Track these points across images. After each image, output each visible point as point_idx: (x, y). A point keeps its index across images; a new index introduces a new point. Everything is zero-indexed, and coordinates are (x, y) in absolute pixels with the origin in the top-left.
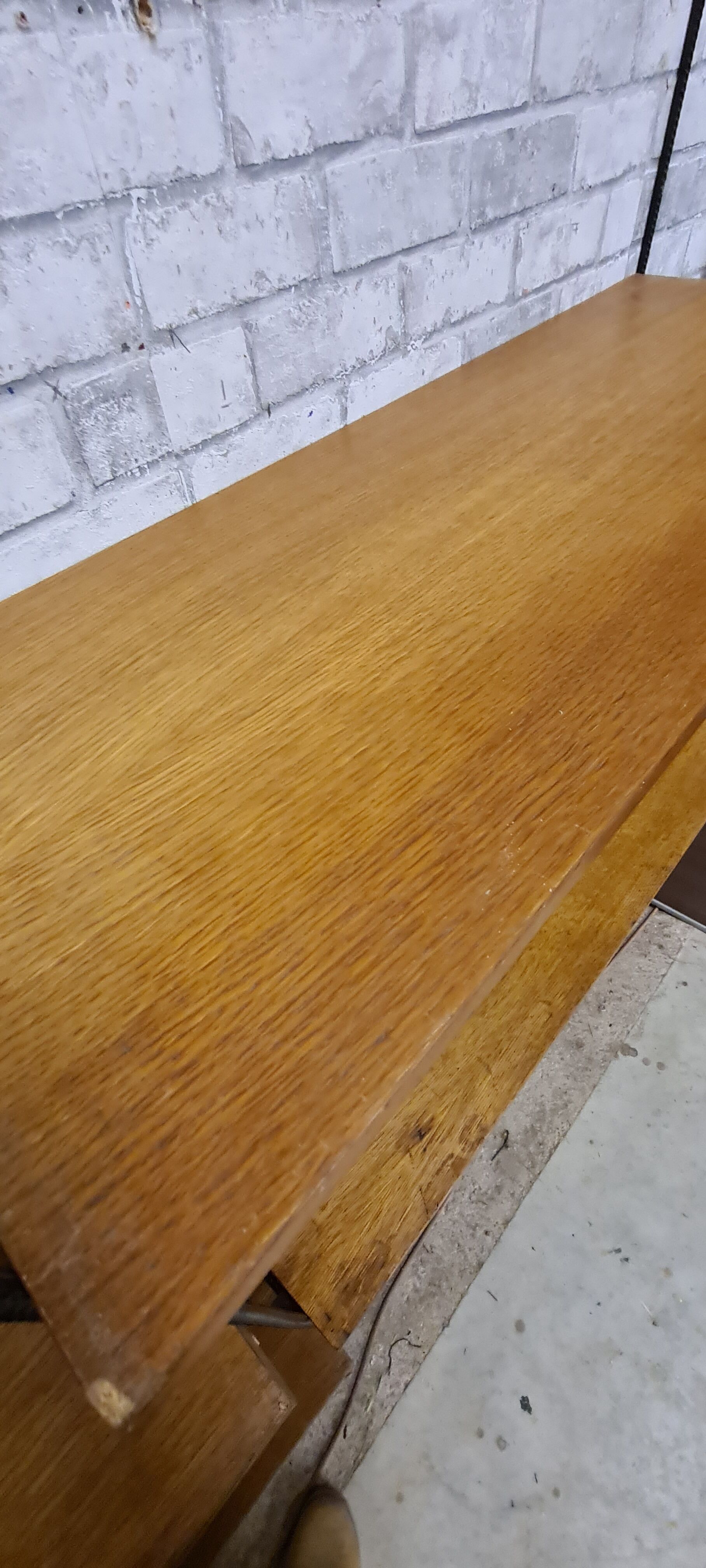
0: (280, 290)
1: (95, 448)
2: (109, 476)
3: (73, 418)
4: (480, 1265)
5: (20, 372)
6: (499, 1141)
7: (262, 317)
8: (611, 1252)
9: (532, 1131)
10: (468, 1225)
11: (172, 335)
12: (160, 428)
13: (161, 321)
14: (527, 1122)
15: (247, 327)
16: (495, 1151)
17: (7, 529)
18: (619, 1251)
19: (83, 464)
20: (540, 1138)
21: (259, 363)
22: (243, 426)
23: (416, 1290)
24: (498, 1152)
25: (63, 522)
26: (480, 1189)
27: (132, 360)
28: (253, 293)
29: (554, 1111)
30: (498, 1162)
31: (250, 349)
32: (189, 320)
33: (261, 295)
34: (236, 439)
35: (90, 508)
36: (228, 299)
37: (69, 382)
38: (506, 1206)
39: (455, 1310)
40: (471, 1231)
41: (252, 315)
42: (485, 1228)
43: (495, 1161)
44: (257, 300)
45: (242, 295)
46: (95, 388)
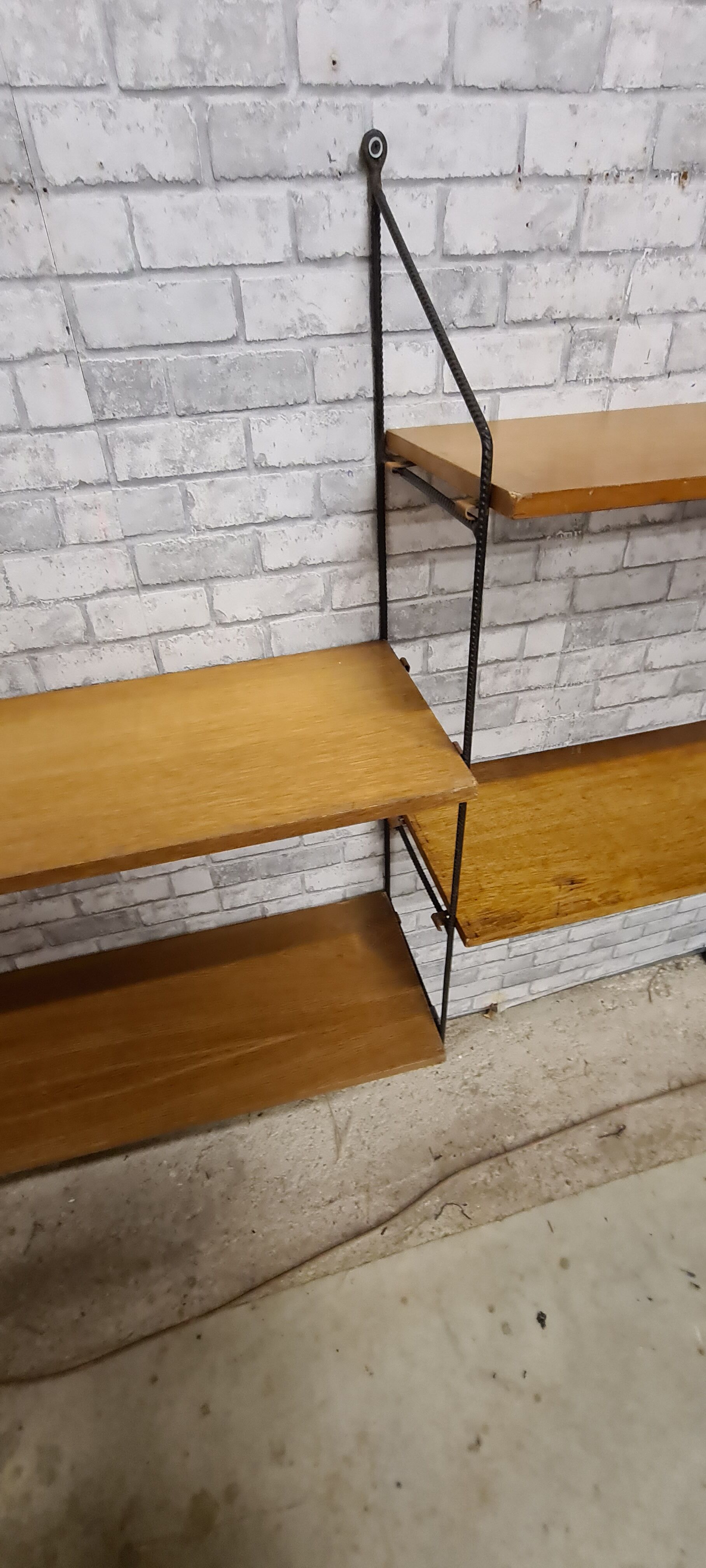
0: (701, 310)
1: (575, 361)
2: (575, 378)
3: (572, 343)
4: (551, 1200)
5: (562, 316)
6: (613, 1129)
7: (686, 322)
8: (682, 1270)
9: (649, 1139)
10: (553, 1168)
11: (635, 318)
12: (609, 362)
13: (632, 310)
14: (646, 1129)
15: (675, 325)
16: (606, 1133)
17: (521, 385)
18: (692, 1275)
19: (566, 367)
20: (654, 1147)
21: (674, 346)
22: (651, 378)
23: (485, 1182)
24: (607, 1136)
25: (544, 393)
26: (577, 1150)
27: (611, 325)
28: (685, 308)
29: (680, 1137)
30: (604, 1142)
31: (672, 337)
32: (647, 313)
33: (690, 310)
34: (645, 384)
35: (559, 391)
36: (671, 308)
37: (580, 327)
38: (595, 1175)
39: (511, 1215)
40: (553, 1174)
41: (681, 320)
42: (568, 1178)
43: (601, 1140)
44: (686, 312)
45: (679, 308)
46: (588, 332)
